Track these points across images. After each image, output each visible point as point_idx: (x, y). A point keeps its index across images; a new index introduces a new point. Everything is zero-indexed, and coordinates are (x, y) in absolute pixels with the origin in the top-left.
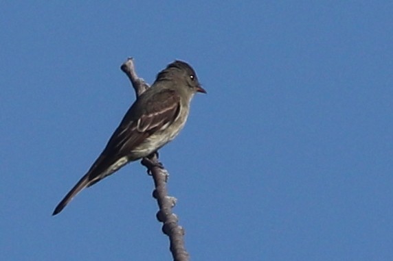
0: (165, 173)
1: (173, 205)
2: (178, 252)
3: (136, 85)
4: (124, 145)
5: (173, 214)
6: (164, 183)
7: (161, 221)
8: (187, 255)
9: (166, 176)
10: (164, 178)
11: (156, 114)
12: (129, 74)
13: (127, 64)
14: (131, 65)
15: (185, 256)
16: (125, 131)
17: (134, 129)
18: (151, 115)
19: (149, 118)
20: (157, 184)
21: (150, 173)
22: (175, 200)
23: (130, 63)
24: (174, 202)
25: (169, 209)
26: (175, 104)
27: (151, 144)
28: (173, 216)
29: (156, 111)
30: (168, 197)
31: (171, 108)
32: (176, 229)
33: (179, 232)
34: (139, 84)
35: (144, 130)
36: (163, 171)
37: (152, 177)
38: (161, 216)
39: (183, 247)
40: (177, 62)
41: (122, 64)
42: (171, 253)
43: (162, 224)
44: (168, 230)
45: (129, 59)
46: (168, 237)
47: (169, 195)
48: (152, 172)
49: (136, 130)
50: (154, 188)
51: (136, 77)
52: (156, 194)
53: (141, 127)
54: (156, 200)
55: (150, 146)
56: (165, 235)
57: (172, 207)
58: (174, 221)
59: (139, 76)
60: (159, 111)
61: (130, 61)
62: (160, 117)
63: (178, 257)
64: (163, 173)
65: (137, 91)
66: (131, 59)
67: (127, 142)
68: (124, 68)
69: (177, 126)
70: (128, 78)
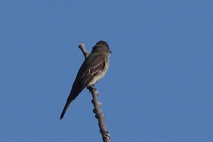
0: (97, 92)
1: (100, 106)
2: (102, 126)
3: (85, 54)
4: (85, 82)
5: (100, 110)
6: (97, 96)
7: (94, 113)
8: (106, 127)
9: (98, 94)
10: (97, 95)
11: (96, 66)
12: (82, 49)
13: (81, 45)
14: (83, 45)
15: (104, 128)
16: (84, 75)
17: (88, 74)
18: (94, 67)
19: (94, 69)
20: (93, 97)
21: (91, 92)
22: (101, 103)
23: (82, 45)
24: (101, 105)
25: (99, 108)
26: (103, 61)
27: (94, 80)
28: (100, 111)
29: (96, 65)
30: (98, 103)
31: (102, 63)
32: (101, 116)
33: (103, 117)
34: (86, 54)
35: (92, 74)
36: (96, 91)
37: (91, 93)
38: (95, 111)
39: (104, 124)
40: (101, 41)
41: (79, 45)
42: (99, 127)
43: (95, 114)
44: (98, 117)
45: (82, 43)
46: (98, 120)
47: (98, 102)
48: (91, 91)
49: (89, 74)
50: (92, 99)
51: (85, 50)
52: (93, 102)
53: (91, 73)
54: (93, 104)
55: (94, 81)
56: (97, 119)
57: (100, 107)
58: (101, 113)
59: (86, 50)
60: (97, 65)
61: (83, 44)
62: (98, 68)
63: (102, 128)
64: (96, 92)
65: (85, 57)
66: (83, 43)
67: (86, 81)
68: (80, 47)
69: (105, 71)
70: (81, 51)
